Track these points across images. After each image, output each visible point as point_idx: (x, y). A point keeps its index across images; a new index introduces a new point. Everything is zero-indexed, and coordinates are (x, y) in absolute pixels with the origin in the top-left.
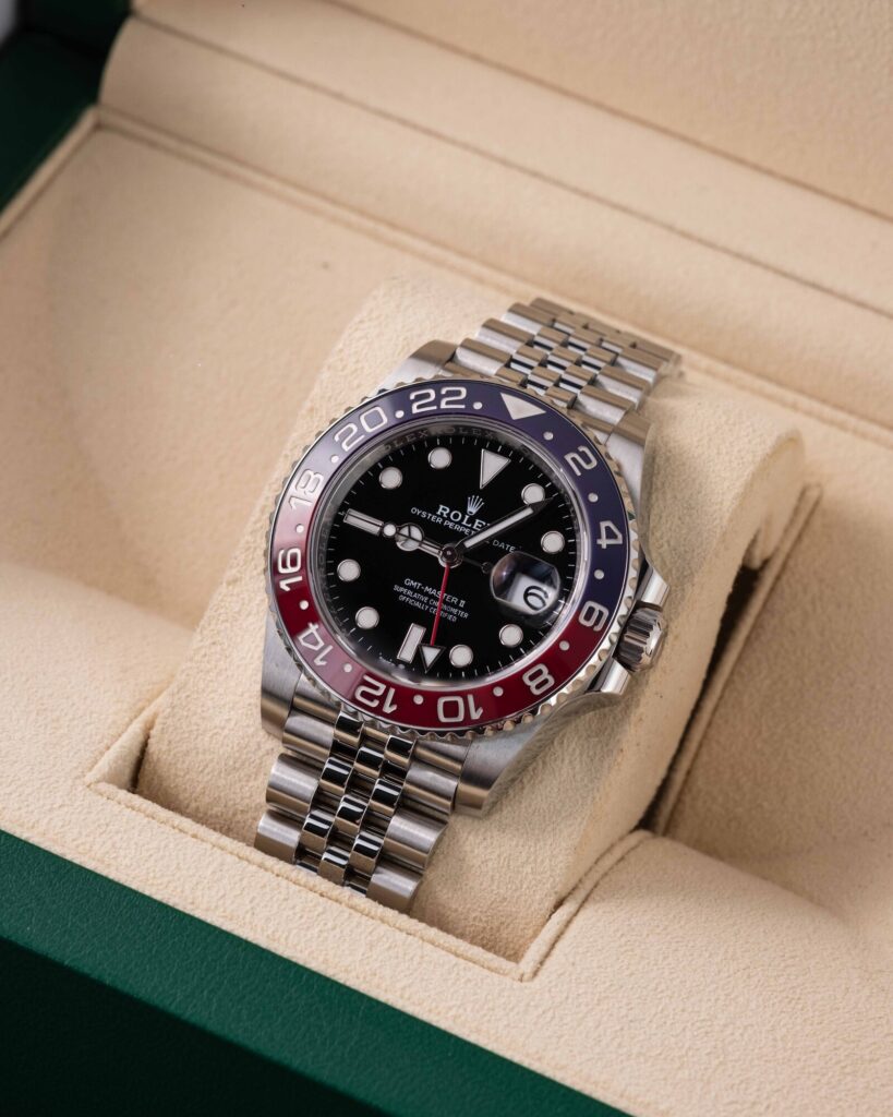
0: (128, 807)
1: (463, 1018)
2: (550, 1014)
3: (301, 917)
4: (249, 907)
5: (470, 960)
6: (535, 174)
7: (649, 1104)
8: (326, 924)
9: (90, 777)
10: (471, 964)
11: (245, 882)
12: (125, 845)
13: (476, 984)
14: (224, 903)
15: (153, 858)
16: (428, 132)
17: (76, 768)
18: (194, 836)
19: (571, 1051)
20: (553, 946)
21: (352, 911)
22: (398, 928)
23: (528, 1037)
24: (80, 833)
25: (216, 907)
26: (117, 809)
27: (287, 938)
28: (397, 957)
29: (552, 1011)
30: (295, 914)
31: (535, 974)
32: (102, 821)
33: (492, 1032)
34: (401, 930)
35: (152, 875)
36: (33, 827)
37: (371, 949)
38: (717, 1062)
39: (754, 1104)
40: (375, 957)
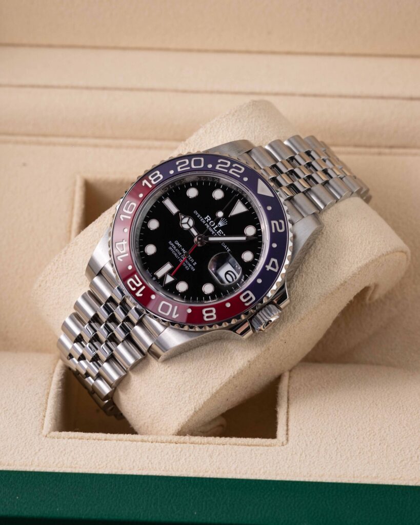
0: (69, 439)
1: (268, 472)
2: (304, 455)
3: (173, 456)
4: (148, 461)
5: (256, 445)
6: (104, 89)
7: (367, 476)
8: (185, 455)
9: (45, 431)
10: (258, 447)
11: (140, 451)
12: (78, 455)
13: (265, 455)
14: (136, 464)
15: (93, 457)
16: (46, 87)
17: (36, 431)
18: (105, 440)
19: (322, 467)
20: (287, 425)
21: (193, 445)
22: (217, 444)
23: (300, 468)
24: (55, 458)
25: (134, 467)
26: (65, 441)
27: (172, 468)
28: (225, 457)
29: (304, 453)
30: (170, 456)
31: (287, 440)
32: (62, 449)
33: (284, 472)
34: (219, 445)
35: (97, 464)
36: (32, 464)
37: (212, 458)
38: (385, 447)
39: (411, 458)
40: (215, 461)
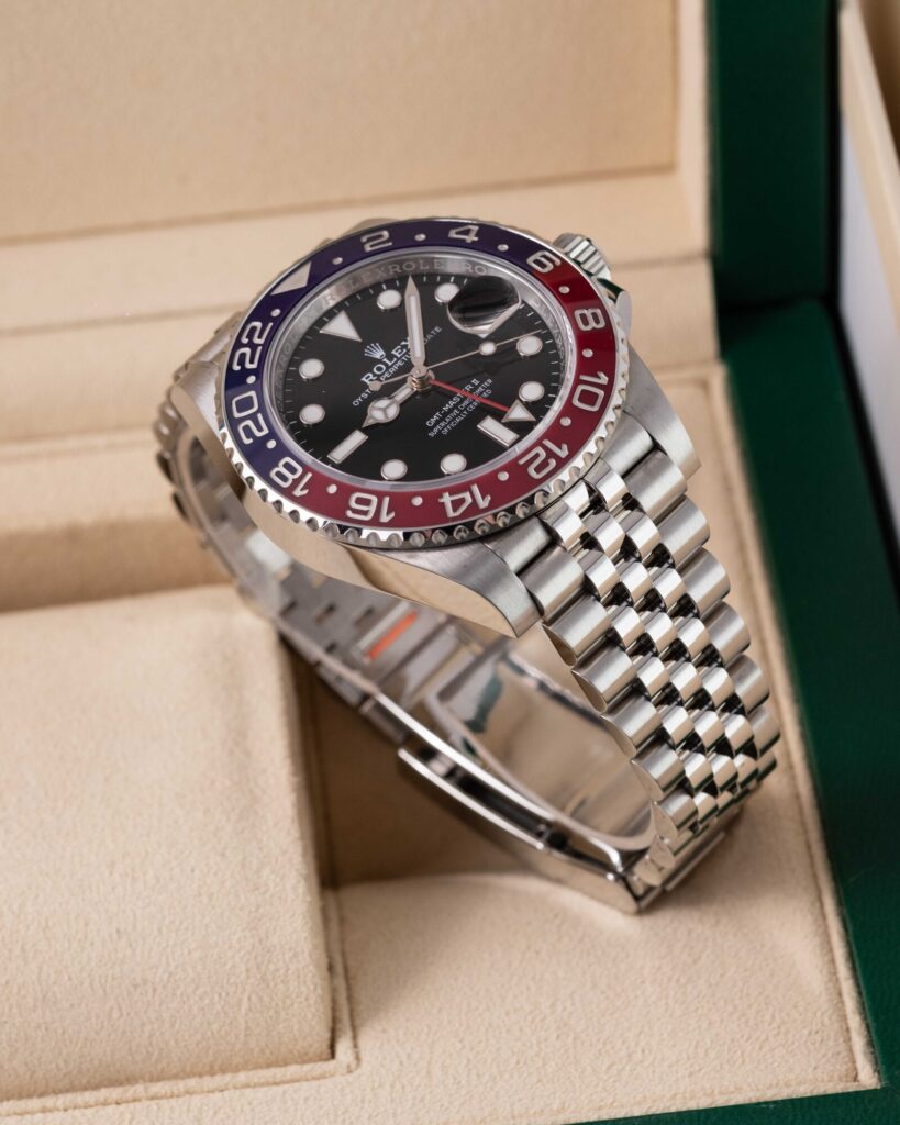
2: (398, 1086)
5: (292, 1081)
7: (542, 1111)
10: (296, 1085)
13: (315, 1098)
20: (353, 1027)
29: (397, 1082)
31: (358, 1058)
38: (570, 1040)
